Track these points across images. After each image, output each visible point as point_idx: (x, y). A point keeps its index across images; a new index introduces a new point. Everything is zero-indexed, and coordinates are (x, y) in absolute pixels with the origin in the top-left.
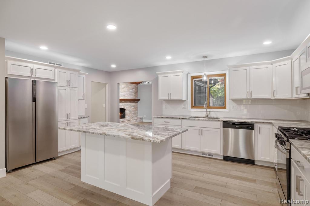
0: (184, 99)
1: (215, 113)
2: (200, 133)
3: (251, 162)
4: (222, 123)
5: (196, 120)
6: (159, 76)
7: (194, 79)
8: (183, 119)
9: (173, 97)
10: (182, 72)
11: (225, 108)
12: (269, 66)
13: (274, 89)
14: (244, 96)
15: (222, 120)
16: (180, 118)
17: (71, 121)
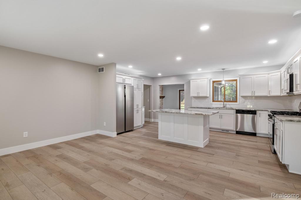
0: (208, 96)
1: (229, 105)
2: (220, 117)
3: (254, 134)
4: (235, 111)
5: (218, 109)
6: (191, 81)
7: (214, 83)
8: (209, 108)
9: (201, 95)
10: (208, 78)
11: (236, 101)
12: (266, 75)
13: (270, 90)
14: (250, 94)
15: (235, 109)
16: (206, 108)
17: (139, 109)
